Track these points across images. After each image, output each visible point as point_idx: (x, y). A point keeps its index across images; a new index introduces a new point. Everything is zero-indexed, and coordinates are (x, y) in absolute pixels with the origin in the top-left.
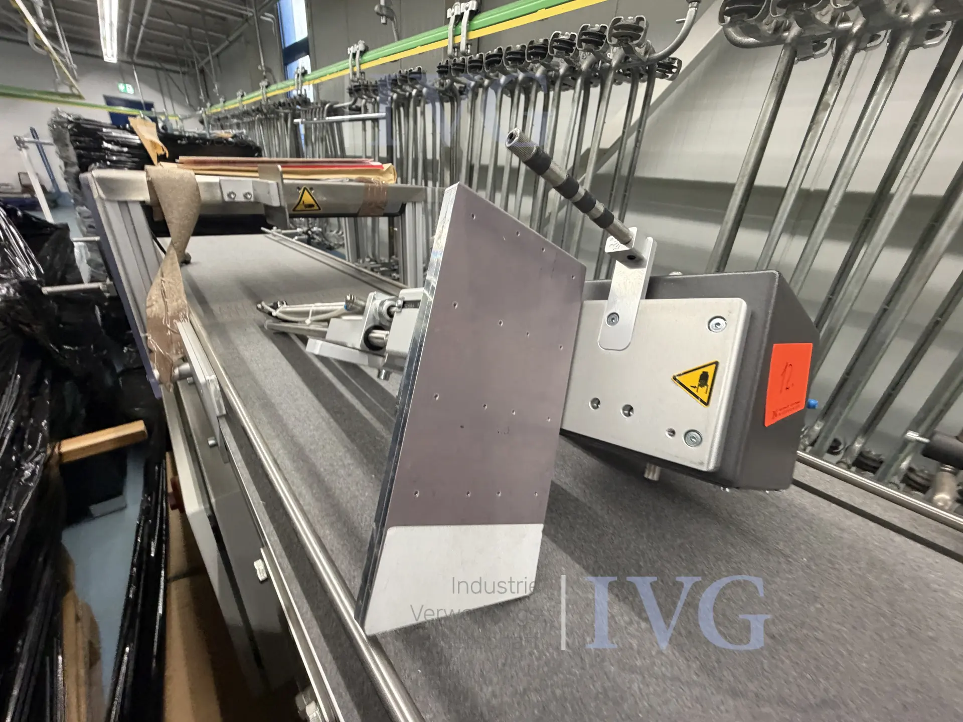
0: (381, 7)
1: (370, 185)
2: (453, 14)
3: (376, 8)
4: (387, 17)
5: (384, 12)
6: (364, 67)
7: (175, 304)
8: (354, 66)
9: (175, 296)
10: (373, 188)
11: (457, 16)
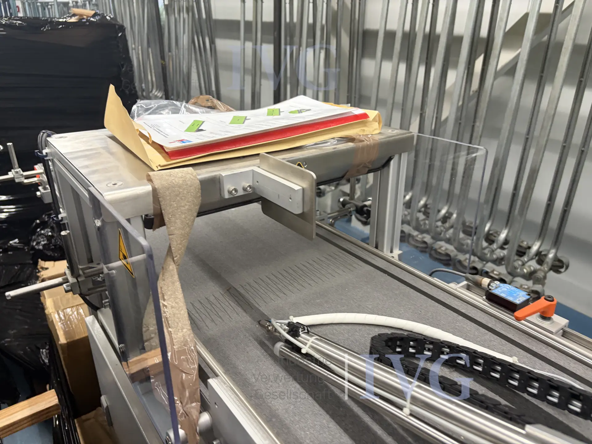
1: (360, 144)
7: (180, 334)
9: (180, 324)
10: (363, 148)
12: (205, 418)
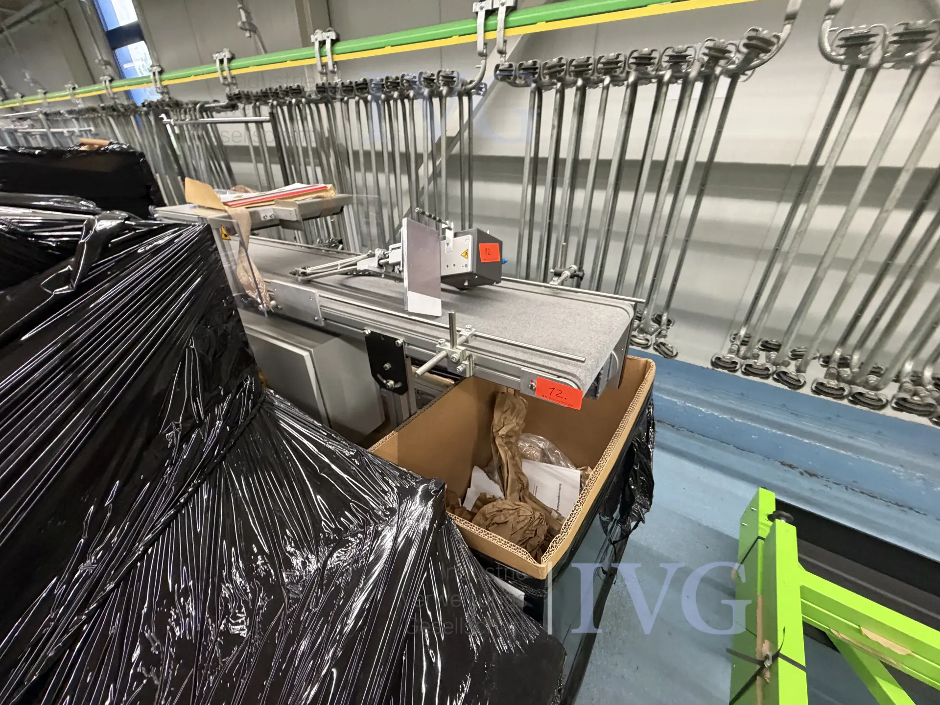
0: (243, 23)
2: (316, 40)
3: (239, 24)
4: (250, 31)
5: (247, 27)
6: (234, 72)
8: (222, 71)
11: (320, 42)
12: (273, 302)
